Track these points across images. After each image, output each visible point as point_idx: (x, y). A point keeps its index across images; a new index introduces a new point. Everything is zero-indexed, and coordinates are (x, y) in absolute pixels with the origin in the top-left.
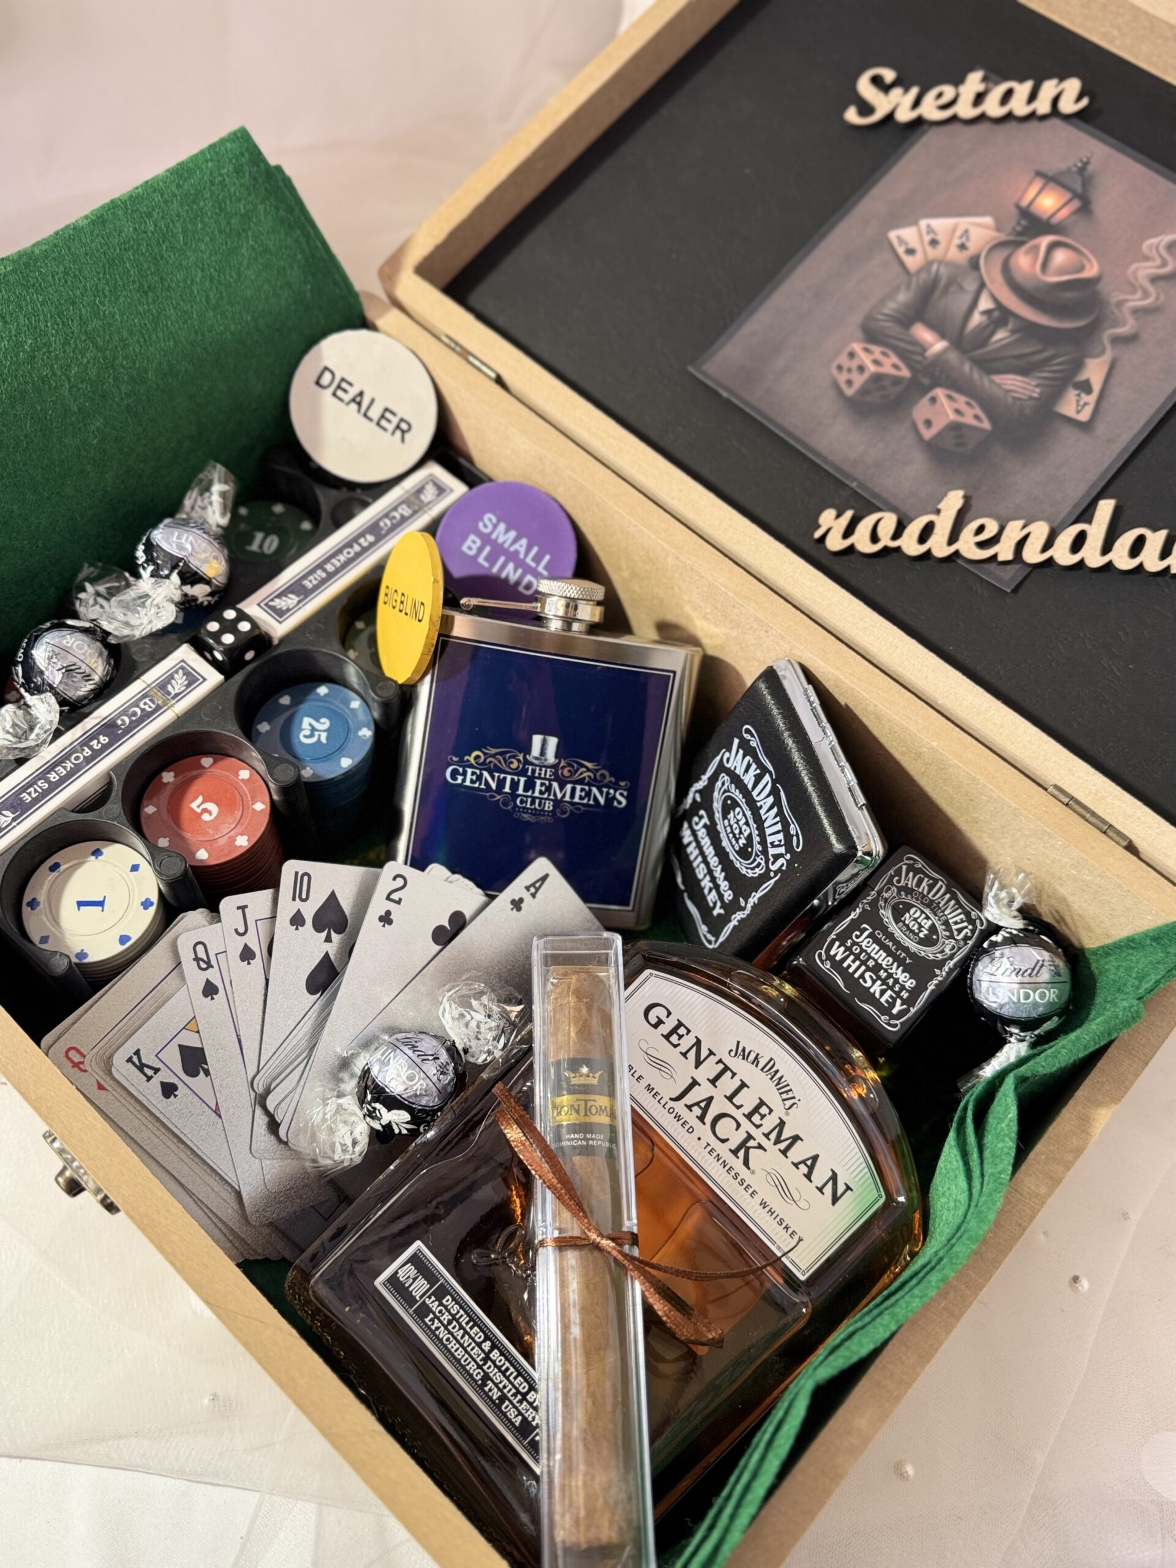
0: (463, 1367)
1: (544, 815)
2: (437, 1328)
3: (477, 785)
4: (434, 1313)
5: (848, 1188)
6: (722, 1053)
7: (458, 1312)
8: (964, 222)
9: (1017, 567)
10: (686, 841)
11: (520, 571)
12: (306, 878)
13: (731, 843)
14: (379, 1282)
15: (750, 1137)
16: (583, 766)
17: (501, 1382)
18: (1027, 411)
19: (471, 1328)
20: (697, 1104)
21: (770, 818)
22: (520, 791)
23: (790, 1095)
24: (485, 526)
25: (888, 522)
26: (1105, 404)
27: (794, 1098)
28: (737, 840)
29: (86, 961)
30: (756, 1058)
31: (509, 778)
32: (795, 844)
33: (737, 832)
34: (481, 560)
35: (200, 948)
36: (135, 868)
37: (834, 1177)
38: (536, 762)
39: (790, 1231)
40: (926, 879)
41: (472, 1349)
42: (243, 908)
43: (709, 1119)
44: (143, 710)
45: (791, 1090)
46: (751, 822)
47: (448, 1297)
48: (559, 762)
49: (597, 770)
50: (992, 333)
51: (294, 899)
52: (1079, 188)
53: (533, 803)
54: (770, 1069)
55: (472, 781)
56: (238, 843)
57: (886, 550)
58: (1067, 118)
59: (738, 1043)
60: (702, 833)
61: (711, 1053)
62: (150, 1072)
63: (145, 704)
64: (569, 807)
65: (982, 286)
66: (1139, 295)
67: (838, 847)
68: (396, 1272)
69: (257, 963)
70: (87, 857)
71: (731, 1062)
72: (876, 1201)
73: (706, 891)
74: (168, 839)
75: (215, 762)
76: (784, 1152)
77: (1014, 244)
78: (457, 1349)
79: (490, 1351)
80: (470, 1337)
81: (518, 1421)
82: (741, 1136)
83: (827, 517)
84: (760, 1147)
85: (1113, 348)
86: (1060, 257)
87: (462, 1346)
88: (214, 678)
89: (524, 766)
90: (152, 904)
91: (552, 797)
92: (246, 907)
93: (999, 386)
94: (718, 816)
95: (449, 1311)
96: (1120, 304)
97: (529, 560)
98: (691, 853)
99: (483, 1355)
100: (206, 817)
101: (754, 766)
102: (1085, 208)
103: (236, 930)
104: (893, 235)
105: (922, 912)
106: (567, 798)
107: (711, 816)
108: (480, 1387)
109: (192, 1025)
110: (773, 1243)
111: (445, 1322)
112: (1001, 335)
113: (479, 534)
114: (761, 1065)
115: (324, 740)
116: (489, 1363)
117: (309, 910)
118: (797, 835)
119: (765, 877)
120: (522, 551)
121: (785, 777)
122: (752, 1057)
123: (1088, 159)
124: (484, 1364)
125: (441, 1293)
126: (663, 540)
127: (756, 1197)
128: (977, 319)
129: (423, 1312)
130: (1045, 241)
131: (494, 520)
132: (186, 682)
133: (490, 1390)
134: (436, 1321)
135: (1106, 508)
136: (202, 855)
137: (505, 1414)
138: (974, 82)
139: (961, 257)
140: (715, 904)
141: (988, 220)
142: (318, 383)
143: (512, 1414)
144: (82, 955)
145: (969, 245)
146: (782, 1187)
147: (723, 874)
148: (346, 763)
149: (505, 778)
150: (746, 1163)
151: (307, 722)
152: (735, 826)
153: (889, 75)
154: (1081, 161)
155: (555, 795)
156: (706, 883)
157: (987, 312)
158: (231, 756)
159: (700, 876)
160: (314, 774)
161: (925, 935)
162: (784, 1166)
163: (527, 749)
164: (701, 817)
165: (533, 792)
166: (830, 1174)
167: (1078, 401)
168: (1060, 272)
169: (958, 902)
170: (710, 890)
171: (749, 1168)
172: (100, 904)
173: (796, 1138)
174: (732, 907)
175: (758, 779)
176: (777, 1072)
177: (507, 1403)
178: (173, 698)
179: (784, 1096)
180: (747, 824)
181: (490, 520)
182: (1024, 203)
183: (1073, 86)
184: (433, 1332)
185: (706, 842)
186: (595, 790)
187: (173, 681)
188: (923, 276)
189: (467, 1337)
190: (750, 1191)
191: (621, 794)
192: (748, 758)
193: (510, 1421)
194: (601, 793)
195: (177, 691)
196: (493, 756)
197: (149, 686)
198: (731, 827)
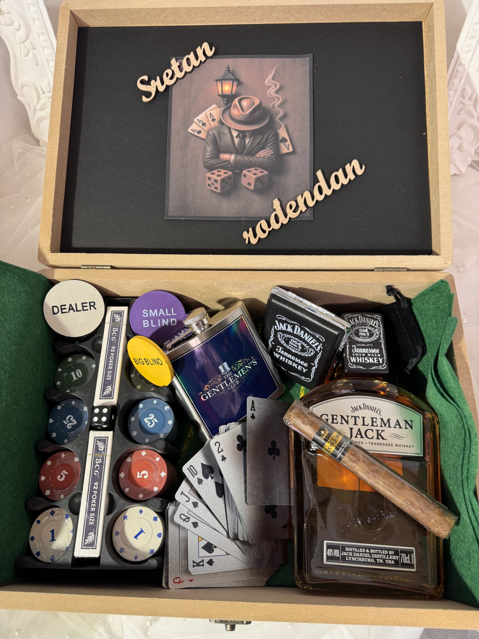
0: (367, 562)
1: (238, 386)
2: (351, 559)
3: (213, 395)
4: (347, 556)
5: (412, 421)
6: (351, 414)
7: (352, 549)
8: (208, 111)
9: (309, 209)
10: (278, 357)
11: (167, 320)
12: (191, 467)
13: (296, 350)
14: (325, 562)
15: (378, 431)
16: (238, 363)
17: (380, 557)
18: (274, 160)
19: (360, 550)
20: (357, 434)
21: (306, 337)
22: (227, 385)
23: (377, 409)
24: (146, 315)
25: (264, 223)
26: (294, 142)
27: (378, 409)
28: (298, 348)
29: (155, 552)
30: (360, 407)
31: (221, 385)
32: (321, 340)
33: (296, 346)
34: (152, 326)
35: (182, 516)
36: (141, 512)
37: (406, 422)
38: (225, 374)
39: (409, 446)
40: (355, 318)
41: (365, 556)
42: (182, 493)
43: (364, 436)
44: (98, 464)
45: (376, 408)
46: (299, 341)
47: (346, 548)
48: (231, 368)
49: (243, 361)
50: (245, 142)
51: (194, 477)
52: (233, 78)
53: (233, 385)
54: (366, 407)
55: (211, 395)
56: (163, 476)
57: (269, 232)
58: (212, 57)
59: (352, 407)
60: (282, 352)
61: (348, 416)
62: (201, 564)
63: (97, 461)
64: (243, 378)
65: (229, 128)
66: (276, 101)
67: (336, 333)
68: (327, 555)
69: (200, 504)
70: (123, 521)
71: (355, 414)
72: (420, 418)
73: (296, 367)
74: (141, 494)
75: (131, 458)
76: (389, 427)
77: (228, 108)
78: (361, 559)
79: (370, 551)
80: (361, 553)
81: (393, 562)
82: (375, 432)
83: (245, 235)
84: (382, 431)
85: (282, 122)
86: (245, 103)
87: (361, 557)
88: (110, 434)
89: (223, 378)
90: (157, 518)
91: (237, 379)
92: (183, 492)
93: (260, 157)
94: (285, 345)
95: (350, 552)
96: (273, 107)
97: (167, 315)
98: (282, 359)
99: (369, 554)
100: (145, 477)
101: (289, 325)
102: (240, 83)
103: (186, 501)
104: (189, 130)
105: (362, 328)
106: (241, 375)
107: (282, 346)
108: (376, 563)
109: (200, 539)
110: (407, 453)
111: (352, 555)
112: (247, 141)
113: (146, 319)
114: (363, 408)
115: (157, 421)
116: (372, 555)
117: (200, 475)
118: (320, 337)
119: (316, 353)
120: (163, 313)
121: (303, 323)
122: (359, 408)
123: (228, 66)
124: (372, 556)
125: (343, 548)
126: (209, 280)
127: (393, 445)
128: (236, 141)
129: (343, 559)
130: (236, 101)
131: (147, 311)
132: (103, 443)
133: (379, 561)
134: (349, 557)
135: (319, 174)
136: (156, 489)
137: (388, 564)
138: (174, 63)
139: (216, 123)
140: (302, 369)
141: (214, 106)
142: (54, 314)
143: (390, 562)
144: (152, 551)
145: (215, 118)
146: (397, 436)
147: (299, 360)
148: (170, 422)
149: (220, 386)
150: (383, 439)
151: (146, 420)
152: (294, 345)
153: (146, 78)
154: (226, 68)
155: (237, 378)
156: (294, 365)
157: (238, 136)
158: (135, 451)
159: (291, 364)
160: (164, 435)
161: (369, 334)
162: (392, 430)
163: (219, 372)
164: (279, 348)
165: (231, 382)
166: (404, 422)
167: (285, 146)
168: (249, 108)
169: (368, 317)
170: (298, 366)
171: (385, 439)
172: (142, 531)
173: (389, 420)
174: (309, 368)
175: (293, 328)
176: (368, 406)
177: (386, 560)
178: (104, 452)
179: (376, 411)
180: (298, 342)
181: (145, 312)
182: (220, 93)
183: (206, 45)
184: (351, 561)
185: (286, 354)
186: (246, 366)
187: (99, 446)
188: (210, 137)
189: (361, 554)
190: (390, 445)
191: (254, 361)
192: (285, 324)
193: (391, 564)
194: (249, 366)
195: (103, 449)
196: (212, 382)
197: (93, 454)
198: (293, 346)
